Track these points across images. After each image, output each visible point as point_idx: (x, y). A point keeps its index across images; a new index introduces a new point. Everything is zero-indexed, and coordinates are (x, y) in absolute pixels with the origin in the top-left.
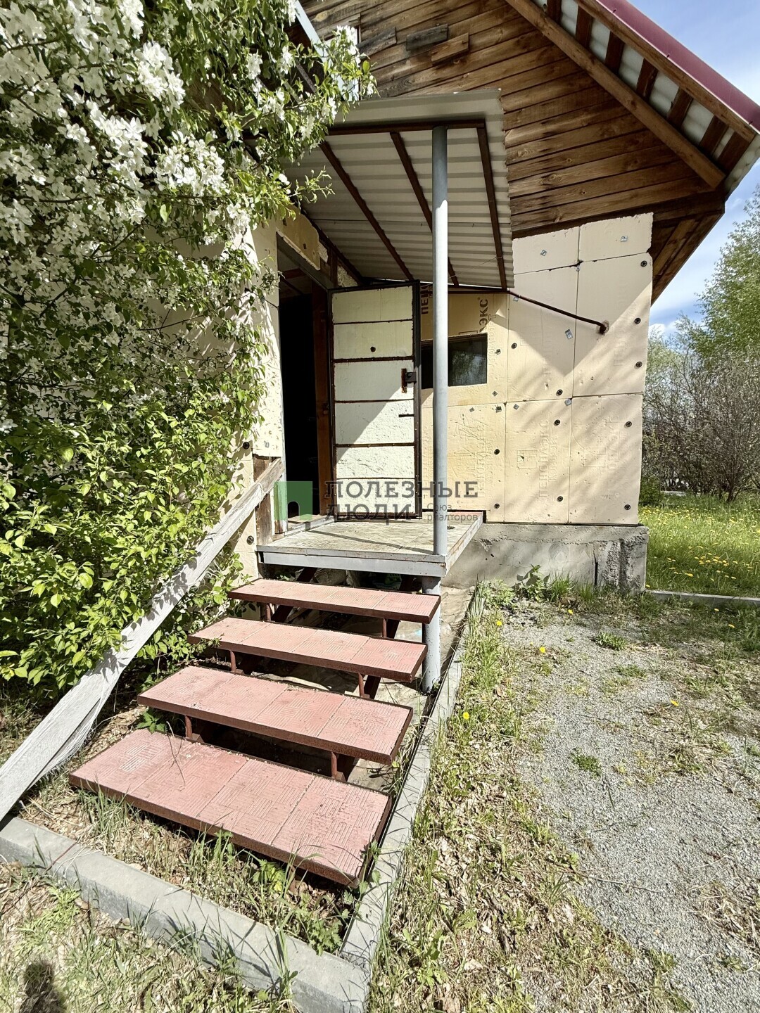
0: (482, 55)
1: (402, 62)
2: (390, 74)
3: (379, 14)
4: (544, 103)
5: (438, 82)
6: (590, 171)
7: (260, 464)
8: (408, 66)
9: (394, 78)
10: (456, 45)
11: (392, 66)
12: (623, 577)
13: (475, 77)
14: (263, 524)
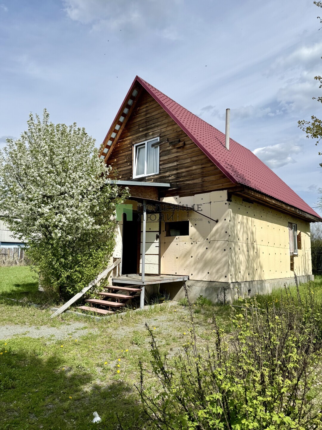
0: (187, 146)
1: (169, 146)
2: (166, 149)
3: (164, 134)
4: (202, 160)
5: (177, 152)
6: (212, 178)
7: (115, 259)
8: (170, 148)
9: (167, 150)
10: (181, 144)
11: (167, 147)
12: (225, 300)
13: (186, 152)
14: (115, 273)
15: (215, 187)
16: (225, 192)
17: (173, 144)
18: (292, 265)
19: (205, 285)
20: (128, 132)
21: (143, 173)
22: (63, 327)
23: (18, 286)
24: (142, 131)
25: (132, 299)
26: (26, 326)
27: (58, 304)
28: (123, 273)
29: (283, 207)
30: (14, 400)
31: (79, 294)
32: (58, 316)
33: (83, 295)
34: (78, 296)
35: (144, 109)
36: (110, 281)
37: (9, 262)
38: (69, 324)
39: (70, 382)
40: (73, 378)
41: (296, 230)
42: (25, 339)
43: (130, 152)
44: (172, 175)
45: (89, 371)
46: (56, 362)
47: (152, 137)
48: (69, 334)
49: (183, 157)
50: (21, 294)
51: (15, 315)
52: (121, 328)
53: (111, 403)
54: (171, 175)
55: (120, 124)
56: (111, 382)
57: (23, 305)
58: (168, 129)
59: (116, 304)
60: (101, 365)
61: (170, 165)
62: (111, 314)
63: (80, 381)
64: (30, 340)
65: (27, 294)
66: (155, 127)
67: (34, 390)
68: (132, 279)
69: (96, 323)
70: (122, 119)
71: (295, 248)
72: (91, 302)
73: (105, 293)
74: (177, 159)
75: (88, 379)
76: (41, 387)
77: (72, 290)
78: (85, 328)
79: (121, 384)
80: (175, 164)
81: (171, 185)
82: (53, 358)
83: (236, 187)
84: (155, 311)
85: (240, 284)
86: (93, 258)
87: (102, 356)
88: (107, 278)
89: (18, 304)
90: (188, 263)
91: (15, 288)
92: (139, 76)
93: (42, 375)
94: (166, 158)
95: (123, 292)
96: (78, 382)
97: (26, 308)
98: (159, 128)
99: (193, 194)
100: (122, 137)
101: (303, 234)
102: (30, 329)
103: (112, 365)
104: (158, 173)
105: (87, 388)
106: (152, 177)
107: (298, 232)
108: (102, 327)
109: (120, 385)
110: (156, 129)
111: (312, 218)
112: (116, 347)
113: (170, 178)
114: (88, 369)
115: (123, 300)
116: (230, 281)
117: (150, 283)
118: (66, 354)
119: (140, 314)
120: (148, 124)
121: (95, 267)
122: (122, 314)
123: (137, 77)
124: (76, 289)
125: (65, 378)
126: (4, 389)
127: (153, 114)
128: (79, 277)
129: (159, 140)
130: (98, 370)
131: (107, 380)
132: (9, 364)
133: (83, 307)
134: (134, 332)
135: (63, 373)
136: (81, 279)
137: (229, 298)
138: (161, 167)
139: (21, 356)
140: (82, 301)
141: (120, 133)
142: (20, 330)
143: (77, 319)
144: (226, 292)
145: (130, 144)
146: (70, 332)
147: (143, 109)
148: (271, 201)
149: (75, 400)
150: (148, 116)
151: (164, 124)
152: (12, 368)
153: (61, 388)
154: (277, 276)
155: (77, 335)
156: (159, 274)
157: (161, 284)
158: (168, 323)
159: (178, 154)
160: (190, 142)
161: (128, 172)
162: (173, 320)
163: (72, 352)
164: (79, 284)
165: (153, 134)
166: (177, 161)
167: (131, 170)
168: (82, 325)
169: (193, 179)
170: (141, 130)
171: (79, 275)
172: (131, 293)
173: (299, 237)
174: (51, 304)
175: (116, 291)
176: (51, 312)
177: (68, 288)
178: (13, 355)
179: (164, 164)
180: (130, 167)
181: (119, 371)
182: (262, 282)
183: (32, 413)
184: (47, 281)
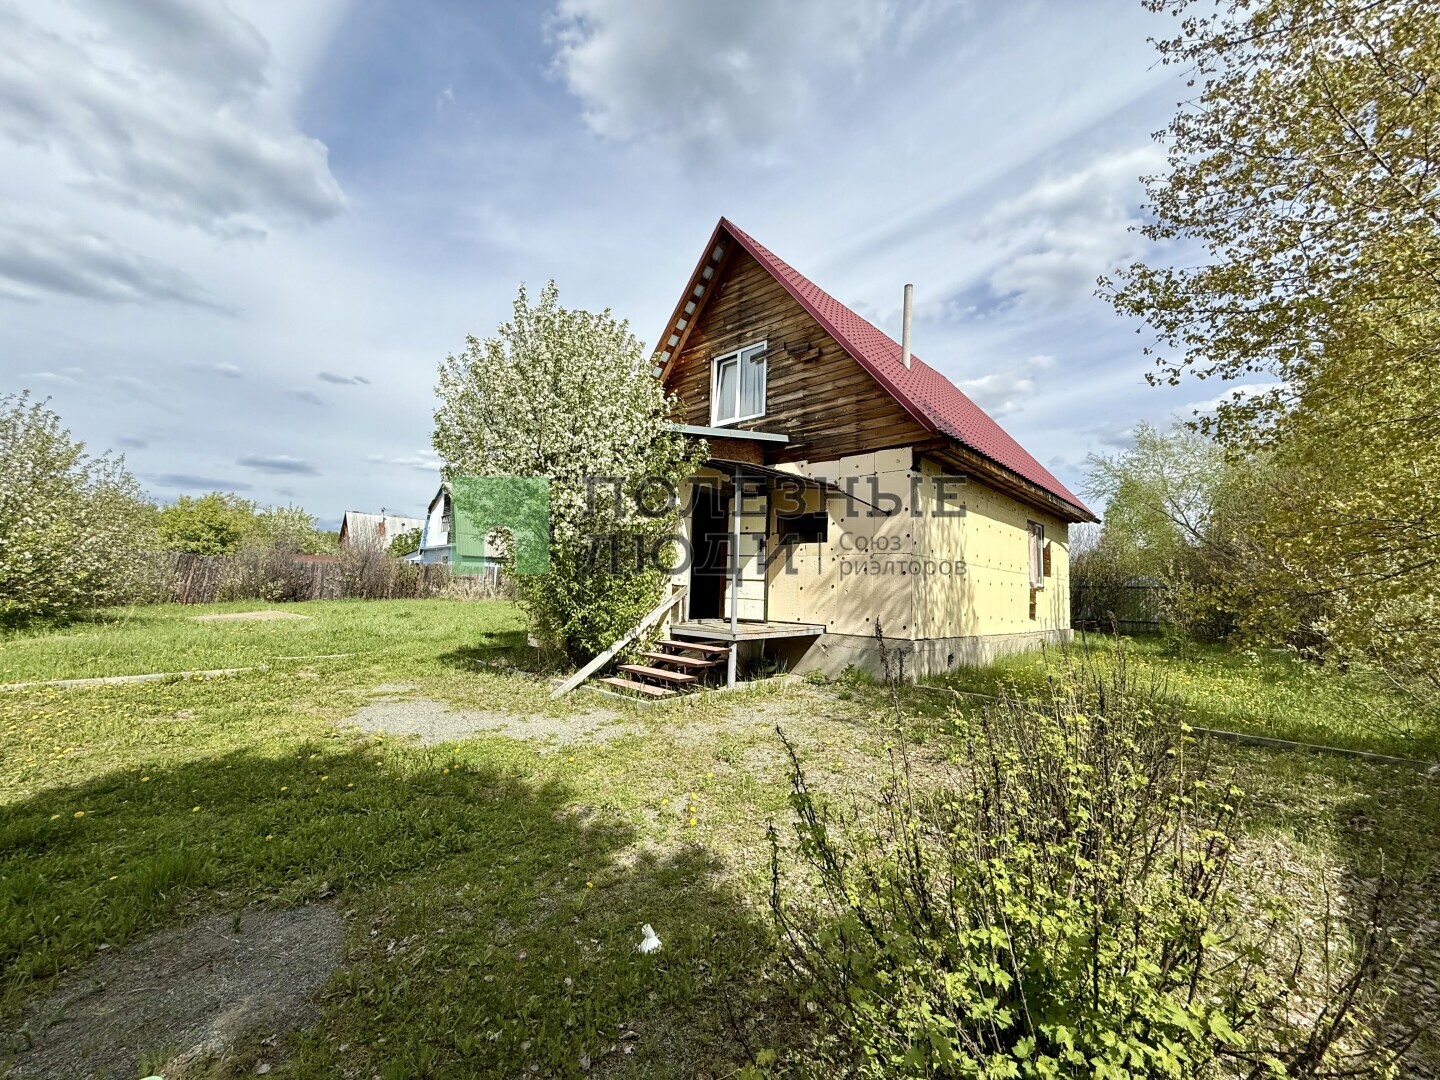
0: (827, 357)
1: (788, 359)
2: (781, 365)
3: (777, 335)
4: (857, 384)
5: (804, 370)
6: (880, 422)
7: (676, 588)
8: (790, 361)
9: (783, 367)
10: (813, 353)
11: (782, 361)
12: (901, 675)
13: (823, 369)
14: (675, 616)
15: (886, 441)
16: (909, 451)
17: (796, 354)
18: (1032, 607)
19: (861, 645)
20: (703, 333)
21: (733, 416)
22: (573, 718)
23: (490, 635)
24: (732, 330)
25: (710, 668)
26: (501, 714)
27: (564, 672)
28: (692, 617)
29: (1021, 487)
30: (465, 880)
31: (604, 653)
32: (566, 695)
33: (614, 657)
34: (602, 659)
35: (737, 287)
36: (665, 630)
37: (476, 594)
38: (585, 713)
39: (587, 842)
40: (595, 833)
41: (1041, 536)
42: (498, 741)
43: (706, 374)
44: (793, 418)
45: (628, 818)
46: (559, 794)
47: (750, 341)
48: (585, 734)
49: (818, 380)
50: (496, 651)
51: (481, 690)
52: (690, 724)
53: (682, 899)
54: (791, 418)
55: (688, 318)
56: (678, 847)
57: (497, 671)
58: (786, 324)
59: (678, 676)
60: (654, 806)
61: (790, 397)
62: (670, 696)
63: (609, 840)
64: (509, 743)
65: (505, 651)
66: (757, 321)
67: (511, 858)
68: (710, 627)
69: (640, 713)
70: (690, 307)
71: (1039, 575)
72: (628, 672)
73: (655, 653)
74: (804, 384)
75: (626, 835)
76: (527, 852)
77: (592, 646)
78: (619, 722)
79: (700, 852)
80: (800, 394)
81: (790, 438)
82: (553, 784)
83: (930, 442)
84: (758, 694)
85: (934, 645)
86: (632, 584)
87: (654, 784)
88: (659, 625)
89: (489, 669)
90: (824, 599)
91: (486, 641)
92: (727, 218)
93: (528, 821)
94: (780, 382)
95: (692, 652)
96: (606, 844)
97: (503, 678)
98: (767, 322)
99: (838, 457)
100: (691, 343)
101: (1054, 545)
102: (508, 721)
103: (677, 806)
104: (763, 414)
105: (626, 859)
106: (750, 423)
107: (1046, 541)
108: (652, 722)
109: (699, 854)
110: (760, 324)
111: (1077, 513)
112: (683, 765)
113: (789, 425)
114: (627, 814)
115: (693, 670)
116: (913, 638)
117: (748, 637)
118: (580, 776)
119: (728, 697)
120: (743, 315)
121: (637, 601)
122: (692, 696)
123: (723, 220)
124: (599, 643)
125: (578, 832)
126: (447, 852)
127: (754, 295)
128: (605, 621)
129: (765, 348)
130: (650, 815)
131: (669, 840)
132: (461, 793)
133: (614, 680)
134: (719, 734)
135: (573, 820)
136: (610, 625)
137: (911, 672)
138: (770, 402)
139: (487, 779)
140: (611, 669)
141: (686, 336)
142: (489, 721)
143: (603, 703)
144: (906, 659)
145: (705, 357)
146: (588, 730)
147: (735, 285)
148: (999, 473)
149: (601, 888)
150: (744, 299)
151: (778, 314)
152: (467, 802)
153: (569, 857)
154: (1005, 628)
155: (602, 736)
156: (765, 621)
157: (768, 641)
158: (788, 719)
159: (806, 375)
160: (833, 349)
161: (700, 413)
162: (798, 713)
163: (592, 772)
164: (606, 634)
165: (753, 336)
166: (804, 388)
167: (708, 409)
168: (612, 716)
169: (839, 426)
170: (728, 327)
171: (605, 616)
172: (708, 655)
173: (1047, 553)
174: (549, 673)
175: (678, 651)
176: (550, 688)
177: (584, 641)
178: (472, 774)
179: (775, 395)
180: (706, 404)
181: (693, 822)
182: (975, 640)
183: (502, 917)
184: (544, 625)
